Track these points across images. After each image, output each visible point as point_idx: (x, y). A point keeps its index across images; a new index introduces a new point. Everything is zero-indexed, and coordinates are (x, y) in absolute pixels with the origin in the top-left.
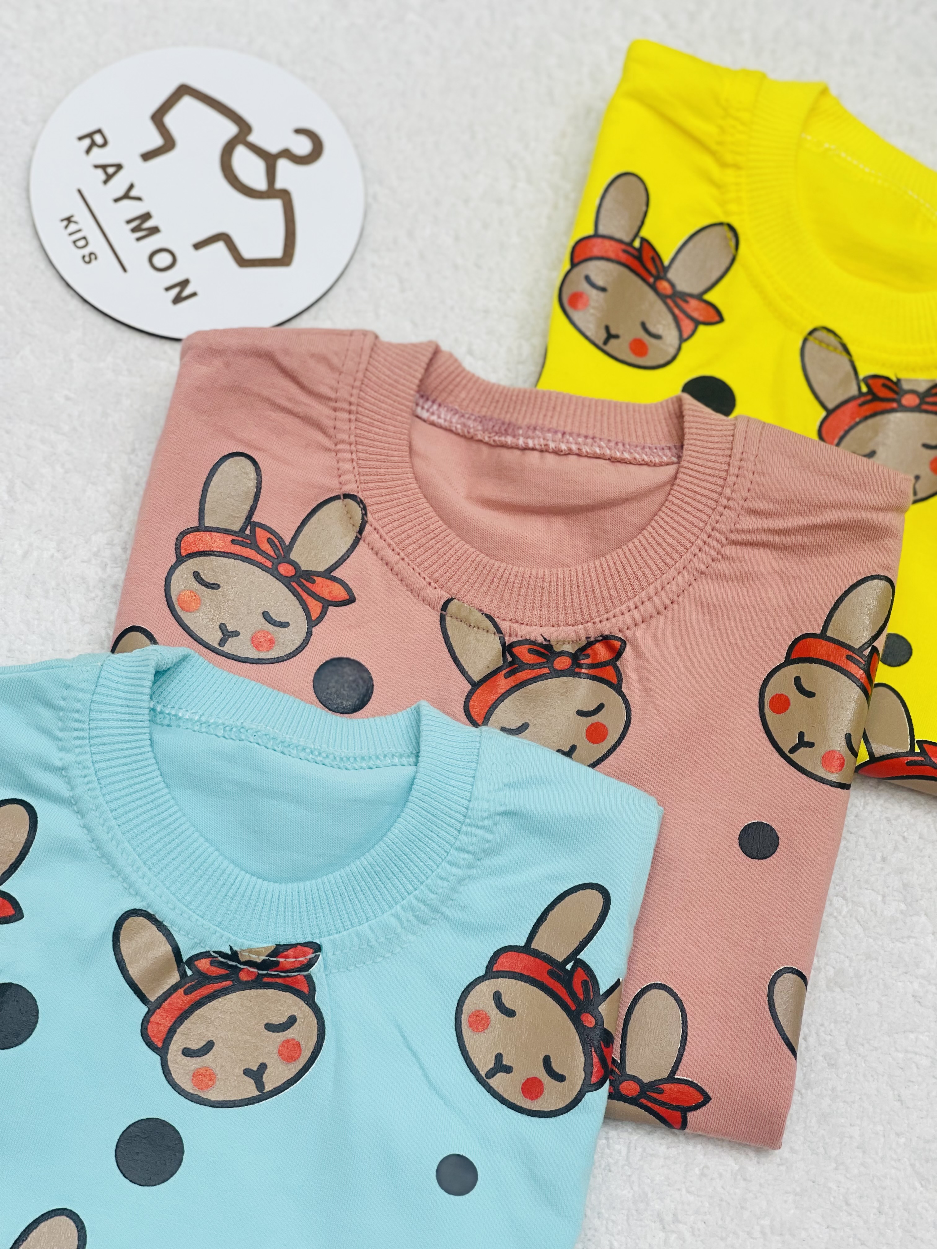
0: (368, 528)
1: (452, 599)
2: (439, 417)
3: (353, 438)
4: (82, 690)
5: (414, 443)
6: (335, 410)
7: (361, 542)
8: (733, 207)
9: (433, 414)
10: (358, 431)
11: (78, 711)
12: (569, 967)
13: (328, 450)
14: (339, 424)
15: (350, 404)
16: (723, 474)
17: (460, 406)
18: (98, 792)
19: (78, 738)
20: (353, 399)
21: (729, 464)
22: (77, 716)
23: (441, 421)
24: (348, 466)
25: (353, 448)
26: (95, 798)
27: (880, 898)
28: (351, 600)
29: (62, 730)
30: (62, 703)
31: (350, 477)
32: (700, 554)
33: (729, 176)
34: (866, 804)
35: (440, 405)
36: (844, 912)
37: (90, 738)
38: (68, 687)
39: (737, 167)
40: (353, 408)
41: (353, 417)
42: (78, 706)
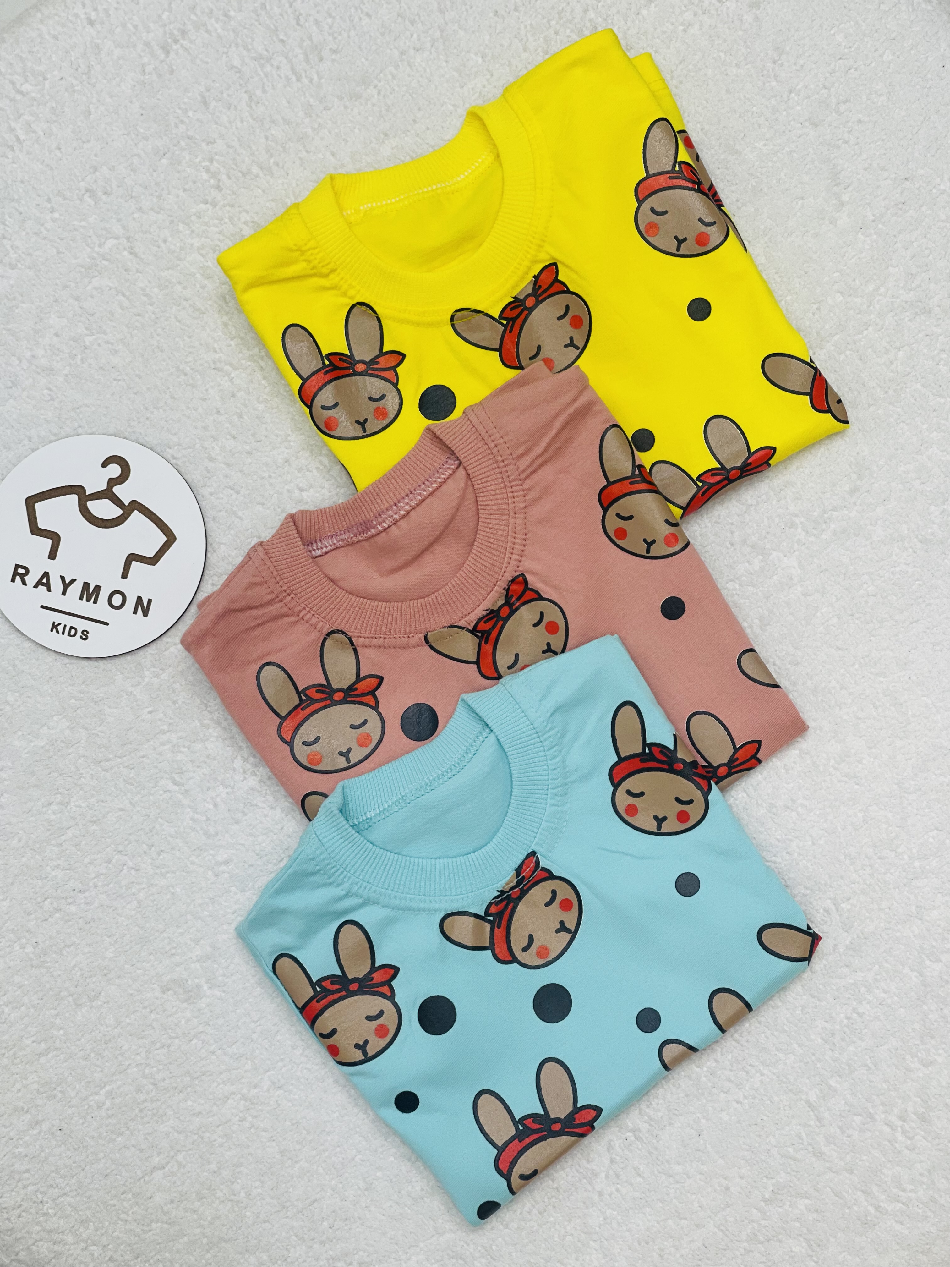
0: (353, 639)
1: (427, 634)
2: (327, 547)
3: (303, 605)
4: (320, 855)
5: (331, 576)
6: (281, 601)
7: (358, 648)
8: (351, 292)
9: (322, 548)
10: (301, 599)
11: (328, 864)
12: (647, 751)
13: (297, 622)
14: (290, 606)
15: (285, 591)
16: (488, 451)
17: (330, 531)
18: (374, 888)
19: (340, 875)
20: (284, 588)
21: (486, 444)
22: (329, 867)
23: (329, 548)
24: (314, 620)
25: (307, 609)
26: (375, 891)
27: (747, 564)
28: (381, 679)
29: (329, 878)
30: (318, 868)
31: (321, 624)
32: (516, 500)
33: (334, 279)
34: (699, 525)
35: (320, 541)
36: (737, 587)
37: (345, 869)
38: (313, 859)
39: (333, 271)
40: (288, 592)
41: (293, 595)
42: (326, 862)
